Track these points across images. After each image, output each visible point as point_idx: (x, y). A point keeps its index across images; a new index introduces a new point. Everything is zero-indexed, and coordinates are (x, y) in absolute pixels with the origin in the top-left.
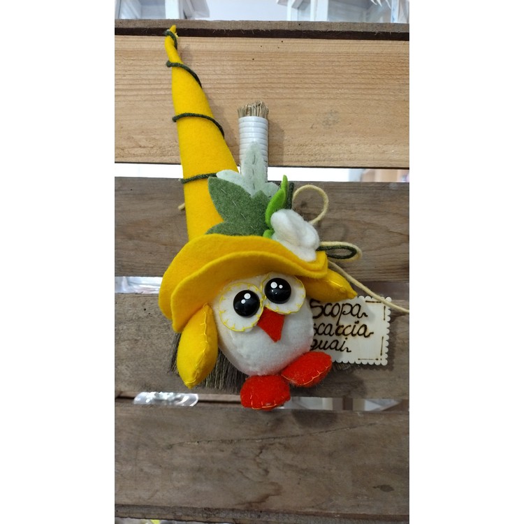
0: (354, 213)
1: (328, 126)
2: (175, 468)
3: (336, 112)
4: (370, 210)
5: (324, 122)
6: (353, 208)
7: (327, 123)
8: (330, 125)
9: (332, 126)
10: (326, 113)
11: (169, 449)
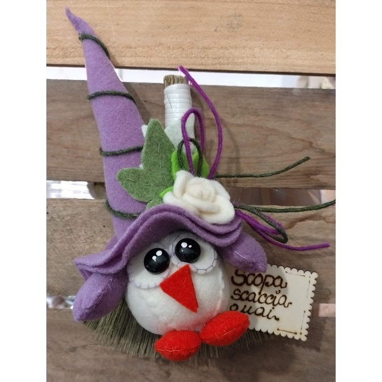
0: (257, 119)
1: (232, 29)
2: (78, 371)
3: (240, 15)
4: (273, 115)
5: (228, 25)
6: (256, 113)
7: (230, 26)
8: (234, 28)
9: (235, 29)
10: (229, 16)
11: (72, 351)
